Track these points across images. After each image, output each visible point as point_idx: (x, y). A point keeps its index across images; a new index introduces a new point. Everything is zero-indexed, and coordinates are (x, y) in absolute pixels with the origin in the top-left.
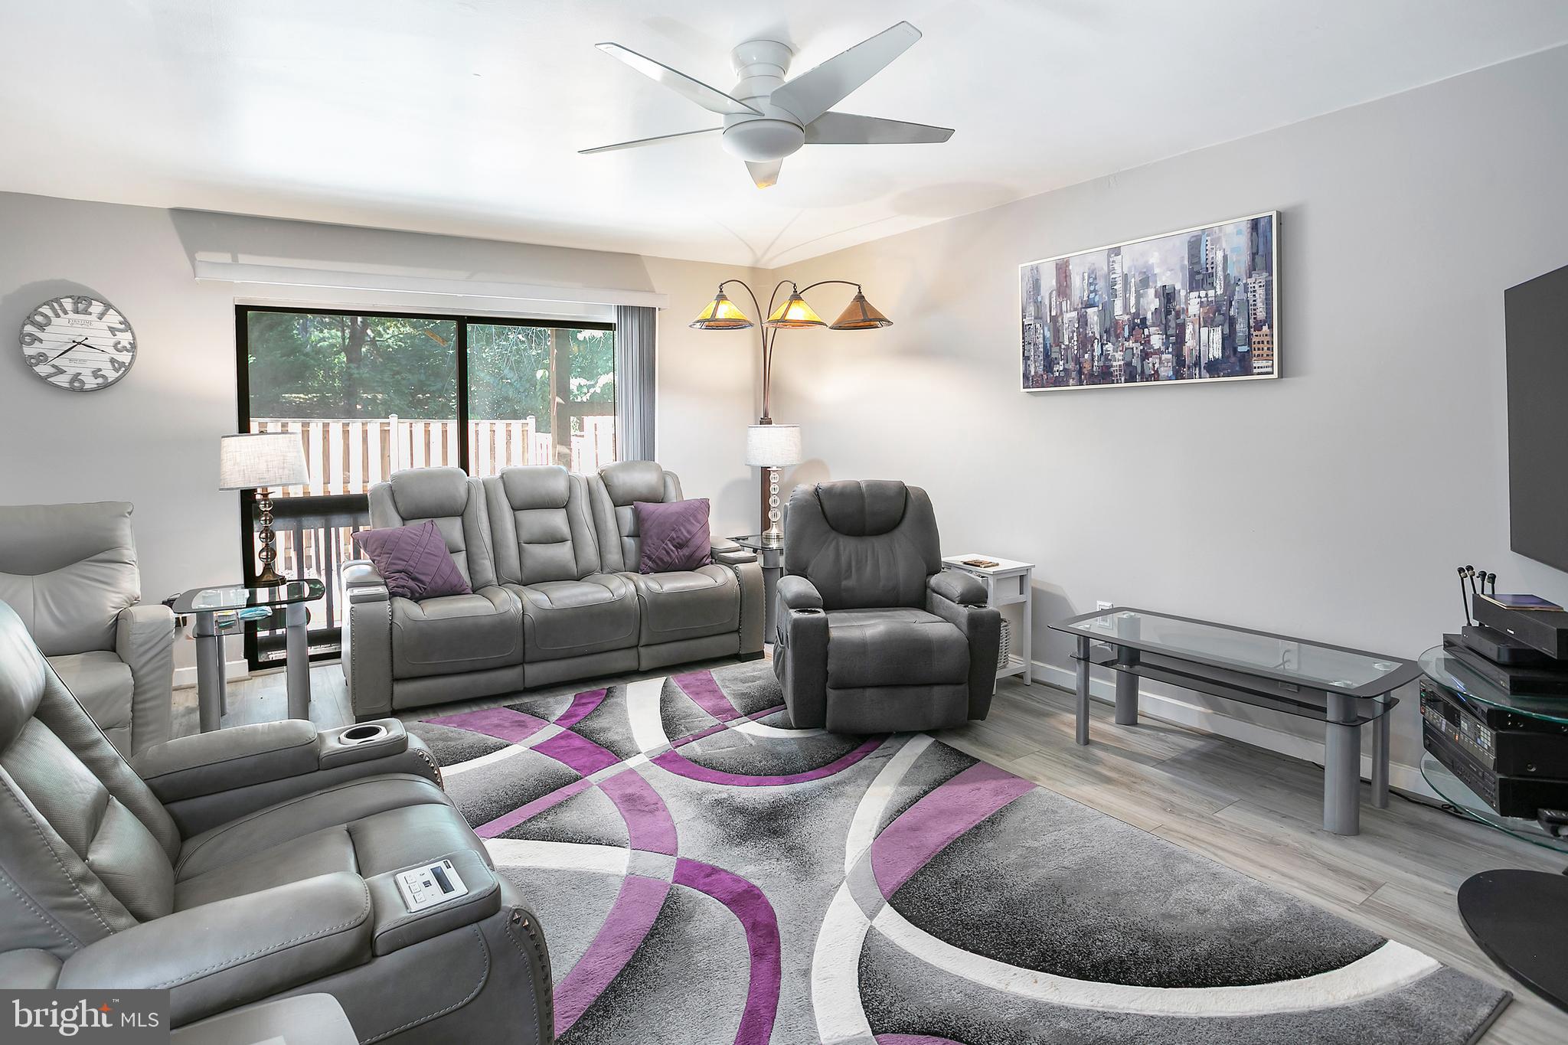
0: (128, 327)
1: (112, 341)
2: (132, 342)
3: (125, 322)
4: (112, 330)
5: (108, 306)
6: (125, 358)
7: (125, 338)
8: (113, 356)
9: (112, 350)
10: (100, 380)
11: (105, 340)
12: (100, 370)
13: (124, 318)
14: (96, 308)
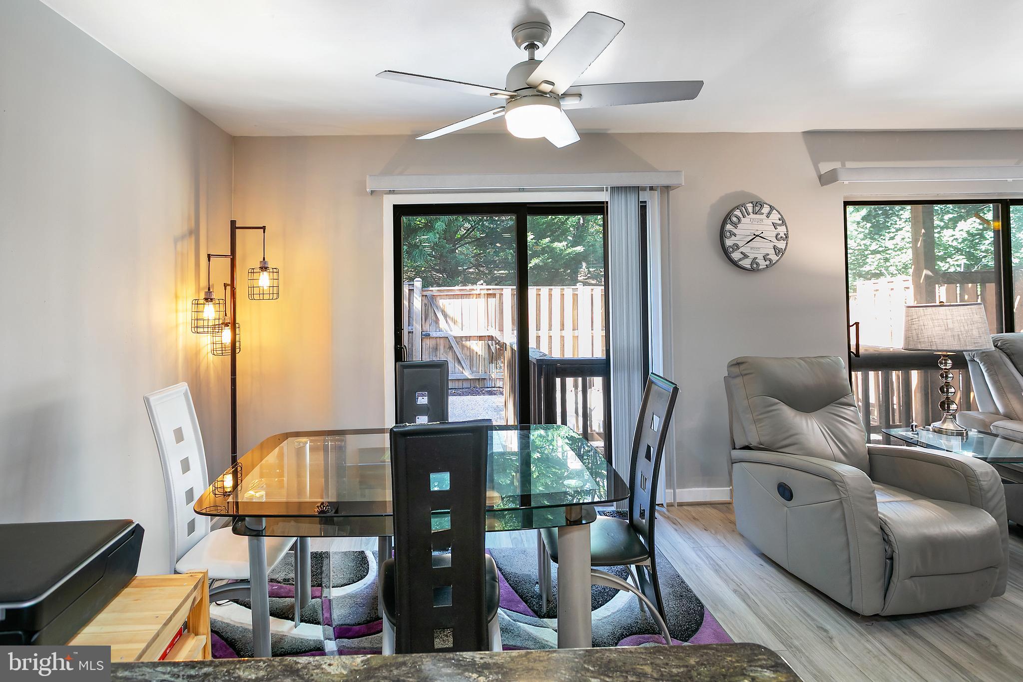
0: (784, 223)
1: (774, 234)
2: (786, 233)
3: (782, 219)
4: (775, 225)
5: (772, 208)
6: (781, 245)
7: (782, 230)
8: (775, 244)
9: (774, 239)
10: (768, 263)
11: (770, 233)
12: (768, 254)
13: (782, 216)
14: (766, 210)
